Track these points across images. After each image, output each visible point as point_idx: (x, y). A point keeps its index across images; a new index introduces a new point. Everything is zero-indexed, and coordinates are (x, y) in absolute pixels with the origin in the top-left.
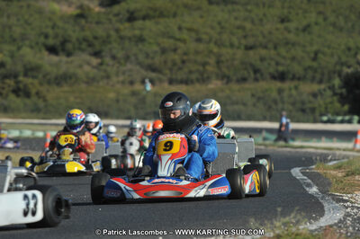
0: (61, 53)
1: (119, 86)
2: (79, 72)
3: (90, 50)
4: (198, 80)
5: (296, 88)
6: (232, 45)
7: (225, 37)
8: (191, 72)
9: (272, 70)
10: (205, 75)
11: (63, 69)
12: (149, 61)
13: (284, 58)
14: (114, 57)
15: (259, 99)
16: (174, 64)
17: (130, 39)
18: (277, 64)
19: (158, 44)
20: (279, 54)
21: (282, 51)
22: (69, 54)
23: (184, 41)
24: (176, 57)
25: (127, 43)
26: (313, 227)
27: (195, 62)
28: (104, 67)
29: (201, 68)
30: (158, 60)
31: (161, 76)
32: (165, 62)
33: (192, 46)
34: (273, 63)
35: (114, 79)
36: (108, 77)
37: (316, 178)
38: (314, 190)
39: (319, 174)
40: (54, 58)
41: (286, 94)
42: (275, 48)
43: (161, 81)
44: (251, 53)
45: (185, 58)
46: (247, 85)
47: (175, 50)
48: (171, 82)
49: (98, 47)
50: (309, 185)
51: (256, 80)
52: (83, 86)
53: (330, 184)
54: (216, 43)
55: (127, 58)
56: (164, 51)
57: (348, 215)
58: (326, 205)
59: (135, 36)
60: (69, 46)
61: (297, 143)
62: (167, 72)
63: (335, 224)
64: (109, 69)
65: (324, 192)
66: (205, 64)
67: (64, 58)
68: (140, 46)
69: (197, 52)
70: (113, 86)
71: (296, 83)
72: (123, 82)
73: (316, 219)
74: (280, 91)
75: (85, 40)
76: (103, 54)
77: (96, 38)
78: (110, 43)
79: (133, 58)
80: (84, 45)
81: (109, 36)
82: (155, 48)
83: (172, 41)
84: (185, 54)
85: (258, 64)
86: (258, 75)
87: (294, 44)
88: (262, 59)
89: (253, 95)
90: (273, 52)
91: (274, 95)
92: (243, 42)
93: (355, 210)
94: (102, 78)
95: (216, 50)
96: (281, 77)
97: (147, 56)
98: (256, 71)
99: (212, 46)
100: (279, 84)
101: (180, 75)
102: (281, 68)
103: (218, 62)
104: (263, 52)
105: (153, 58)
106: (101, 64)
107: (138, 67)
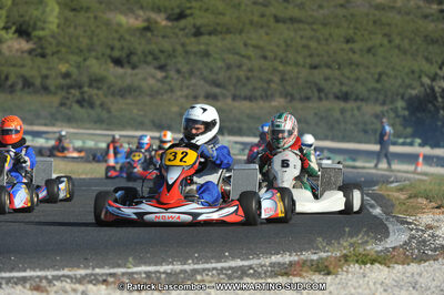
0: (126, 65)
1: (182, 100)
2: (144, 84)
3: (156, 63)
4: (262, 97)
5: (359, 109)
6: (297, 64)
7: (290, 55)
8: (254, 89)
9: (336, 90)
10: (269, 93)
11: (128, 81)
12: (213, 77)
13: (348, 78)
14: (178, 71)
15: (322, 118)
16: (239, 80)
17: (195, 54)
18: (341, 84)
19: (224, 60)
20: (343, 75)
21: (347, 72)
22: (134, 67)
23: (249, 58)
24: (242, 74)
25: (192, 57)
26: (380, 248)
27: (261, 79)
28: (168, 81)
29: (265, 86)
30: (222, 76)
31: (225, 92)
32: (230, 78)
33: (257, 63)
34: (337, 83)
35: (179, 93)
36: (172, 91)
37: (380, 200)
38: (377, 211)
39: (382, 196)
40: (120, 70)
41: (348, 115)
42: (339, 68)
43: (225, 97)
44: (316, 72)
45: (250, 74)
46: (310, 104)
47: (240, 66)
48: (235, 98)
49: (162, 62)
50: (372, 206)
51: (320, 99)
52: (147, 99)
53: (393, 206)
54: (281, 61)
55: (192, 73)
56: (229, 67)
57: (412, 237)
58: (390, 226)
59: (200, 51)
60: (134, 59)
61: (358, 164)
62: (231, 88)
63: (401, 246)
64: (173, 83)
65: (388, 213)
66: (269, 82)
67: (129, 71)
68: (206, 60)
69: (261, 70)
70: (177, 99)
71: (359, 103)
72: (187, 97)
73: (380, 240)
74: (343, 111)
75: (151, 53)
76: (168, 68)
77: (162, 52)
78: (175, 57)
79: (198, 73)
80: (150, 58)
81: (174, 51)
82: (220, 64)
83: (237, 57)
84: (251, 70)
85: (323, 84)
86: (322, 95)
87: (357, 65)
88: (327, 79)
89: (316, 114)
90: (337, 72)
91: (337, 114)
92: (308, 61)
93: (420, 233)
94: (166, 92)
95: (281, 68)
96: (345, 97)
97: (212, 71)
98: (320, 90)
99: (277, 63)
100: (342, 104)
101: (245, 92)
102: (344, 89)
103: (282, 80)
104: (327, 72)
105: (217, 74)
106: (166, 78)
107: (202, 82)
